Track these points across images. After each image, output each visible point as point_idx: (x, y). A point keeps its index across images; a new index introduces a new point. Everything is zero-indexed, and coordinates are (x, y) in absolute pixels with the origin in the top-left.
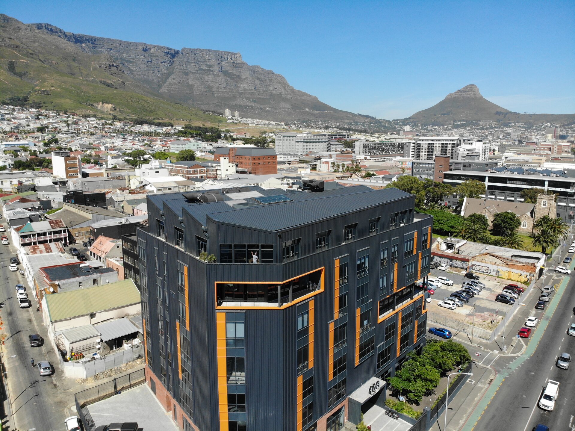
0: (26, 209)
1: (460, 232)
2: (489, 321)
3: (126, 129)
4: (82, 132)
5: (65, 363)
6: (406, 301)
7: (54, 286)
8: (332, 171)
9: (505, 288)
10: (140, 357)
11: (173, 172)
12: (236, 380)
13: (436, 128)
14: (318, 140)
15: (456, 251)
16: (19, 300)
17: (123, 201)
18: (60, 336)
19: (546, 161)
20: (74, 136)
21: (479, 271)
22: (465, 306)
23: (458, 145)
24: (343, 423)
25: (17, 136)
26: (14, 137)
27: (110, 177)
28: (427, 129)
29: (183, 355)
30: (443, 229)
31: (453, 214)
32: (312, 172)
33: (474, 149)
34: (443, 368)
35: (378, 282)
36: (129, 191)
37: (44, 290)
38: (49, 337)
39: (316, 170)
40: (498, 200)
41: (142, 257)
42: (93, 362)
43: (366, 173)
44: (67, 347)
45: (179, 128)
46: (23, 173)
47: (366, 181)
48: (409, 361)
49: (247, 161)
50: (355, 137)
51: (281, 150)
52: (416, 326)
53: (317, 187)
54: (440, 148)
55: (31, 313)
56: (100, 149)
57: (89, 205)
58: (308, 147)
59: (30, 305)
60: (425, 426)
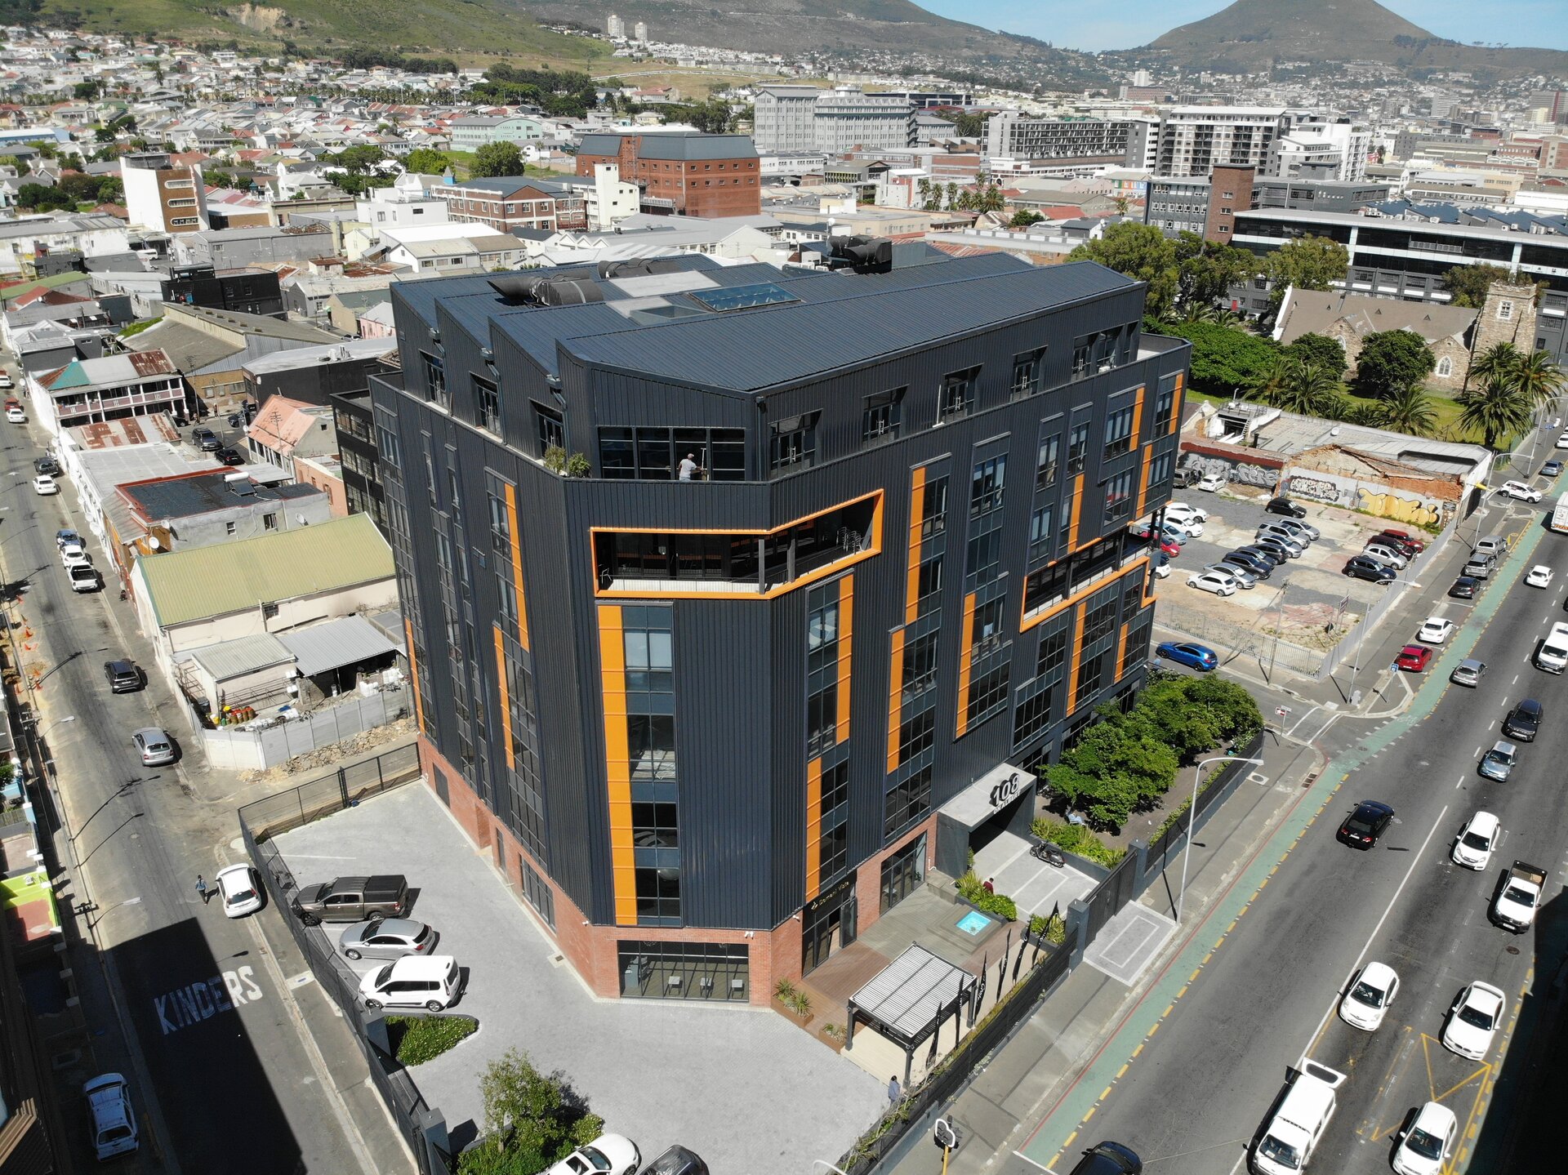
0: (65, 322)
1: (1267, 387)
2: (1319, 628)
3: (324, 81)
4: (200, 94)
5: (207, 731)
6: (1100, 575)
7: (161, 533)
8: (920, 206)
9: (1374, 540)
10: (402, 713)
11: (462, 211)
12: (653, 770)
13: (1223, 80)
14: (880, 111)
15: (1250, 440)
16: (69, 571)
17: (327, 297)
18: (189, 665)
19: (1524, 186)
20: (179, 108)
21: (1306, 493)
22: (1260, 586)
23: (1282, 132)
24: (921, 873)
25: (21, 114)
26: (13, 116)
27: (287, 226)
28: (1196, 83)
29: (514, 710)
30: (1220, 379)
31: (1251, 334)
32: (862, 208)
33: (1327, 147)
34: (1187, 745)
35: (1028, 525)
36: (344, 267)
37: (134, 543)
38: (158, 668)
39: (872, 203)
40: (1379, 296)
41: (389, 454)
42: (280, 727)
43: (1017, 212)
44: (209, 691)
45: (475, 76)
46: (46, 220)
47: (1017, 236)
48: (1098, 726)
49: (672, 176)
50: (988, 103)
51: (773, 140)
52: (1123, 637)
53: (871, 257)
54: (1231, 141)
55: (106, 605)
56: (254, 143)
57: (235, 308)
58: (849, 133)
59: (101, 585)
60: (1131, 884)
